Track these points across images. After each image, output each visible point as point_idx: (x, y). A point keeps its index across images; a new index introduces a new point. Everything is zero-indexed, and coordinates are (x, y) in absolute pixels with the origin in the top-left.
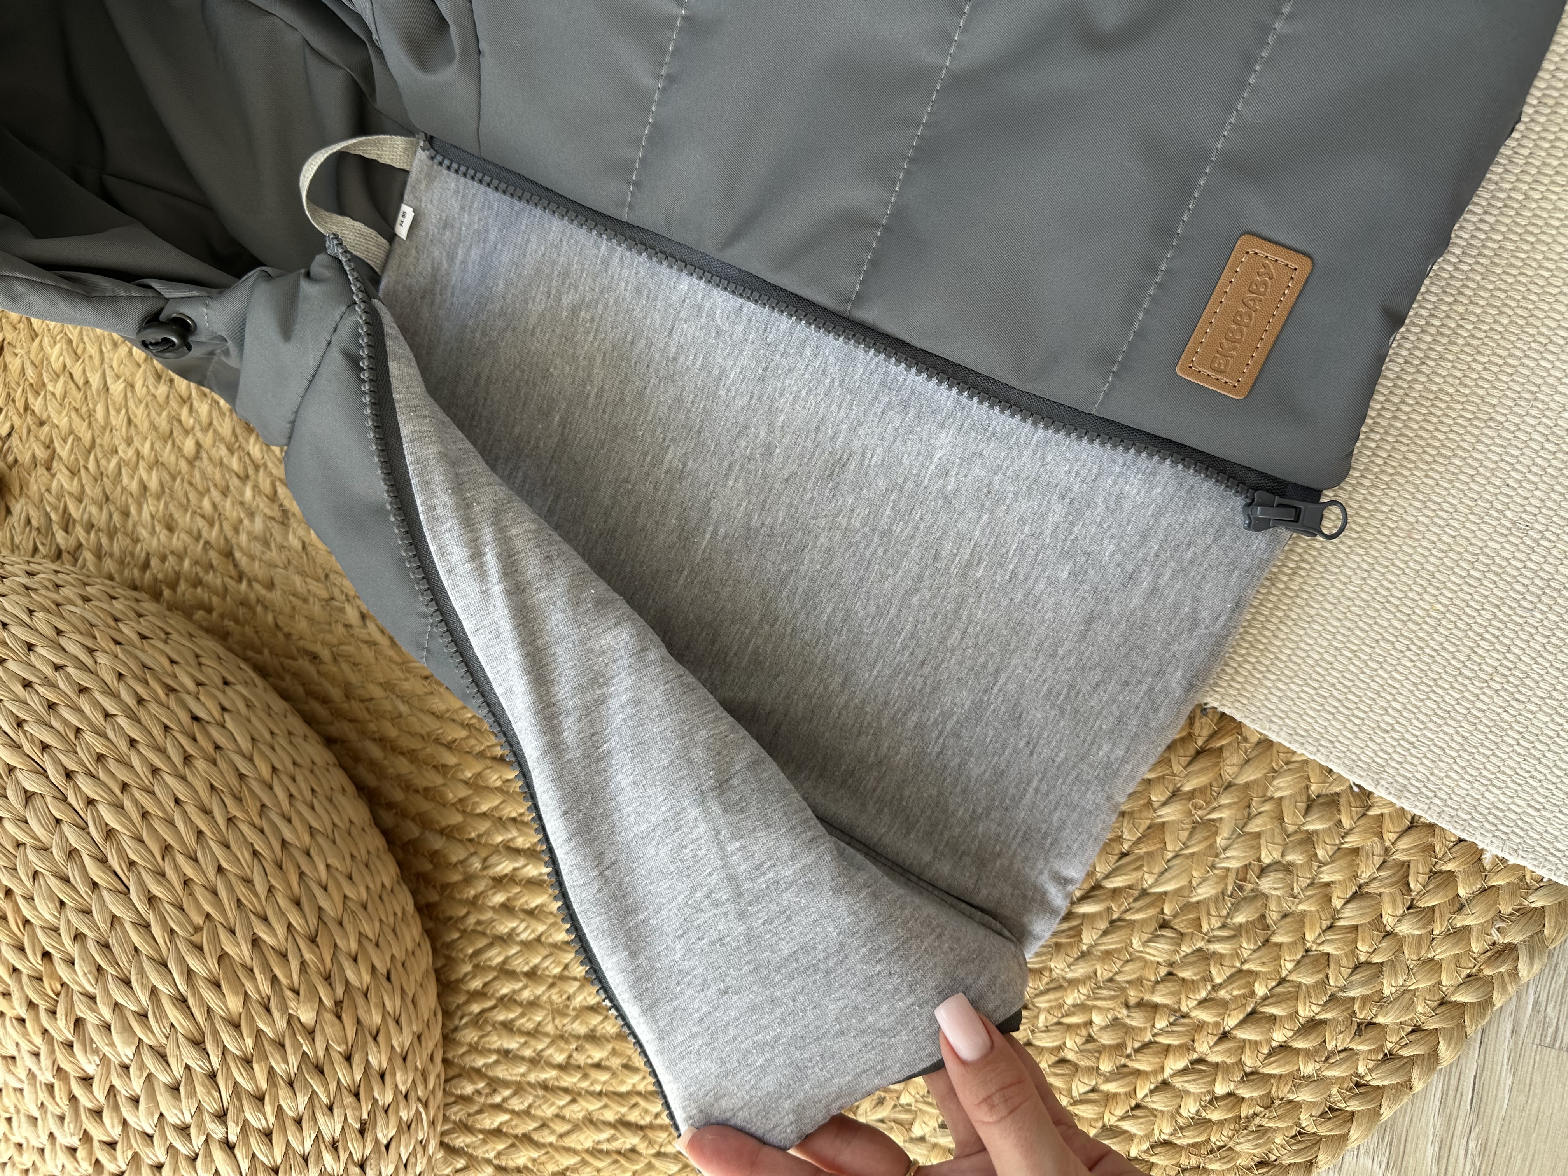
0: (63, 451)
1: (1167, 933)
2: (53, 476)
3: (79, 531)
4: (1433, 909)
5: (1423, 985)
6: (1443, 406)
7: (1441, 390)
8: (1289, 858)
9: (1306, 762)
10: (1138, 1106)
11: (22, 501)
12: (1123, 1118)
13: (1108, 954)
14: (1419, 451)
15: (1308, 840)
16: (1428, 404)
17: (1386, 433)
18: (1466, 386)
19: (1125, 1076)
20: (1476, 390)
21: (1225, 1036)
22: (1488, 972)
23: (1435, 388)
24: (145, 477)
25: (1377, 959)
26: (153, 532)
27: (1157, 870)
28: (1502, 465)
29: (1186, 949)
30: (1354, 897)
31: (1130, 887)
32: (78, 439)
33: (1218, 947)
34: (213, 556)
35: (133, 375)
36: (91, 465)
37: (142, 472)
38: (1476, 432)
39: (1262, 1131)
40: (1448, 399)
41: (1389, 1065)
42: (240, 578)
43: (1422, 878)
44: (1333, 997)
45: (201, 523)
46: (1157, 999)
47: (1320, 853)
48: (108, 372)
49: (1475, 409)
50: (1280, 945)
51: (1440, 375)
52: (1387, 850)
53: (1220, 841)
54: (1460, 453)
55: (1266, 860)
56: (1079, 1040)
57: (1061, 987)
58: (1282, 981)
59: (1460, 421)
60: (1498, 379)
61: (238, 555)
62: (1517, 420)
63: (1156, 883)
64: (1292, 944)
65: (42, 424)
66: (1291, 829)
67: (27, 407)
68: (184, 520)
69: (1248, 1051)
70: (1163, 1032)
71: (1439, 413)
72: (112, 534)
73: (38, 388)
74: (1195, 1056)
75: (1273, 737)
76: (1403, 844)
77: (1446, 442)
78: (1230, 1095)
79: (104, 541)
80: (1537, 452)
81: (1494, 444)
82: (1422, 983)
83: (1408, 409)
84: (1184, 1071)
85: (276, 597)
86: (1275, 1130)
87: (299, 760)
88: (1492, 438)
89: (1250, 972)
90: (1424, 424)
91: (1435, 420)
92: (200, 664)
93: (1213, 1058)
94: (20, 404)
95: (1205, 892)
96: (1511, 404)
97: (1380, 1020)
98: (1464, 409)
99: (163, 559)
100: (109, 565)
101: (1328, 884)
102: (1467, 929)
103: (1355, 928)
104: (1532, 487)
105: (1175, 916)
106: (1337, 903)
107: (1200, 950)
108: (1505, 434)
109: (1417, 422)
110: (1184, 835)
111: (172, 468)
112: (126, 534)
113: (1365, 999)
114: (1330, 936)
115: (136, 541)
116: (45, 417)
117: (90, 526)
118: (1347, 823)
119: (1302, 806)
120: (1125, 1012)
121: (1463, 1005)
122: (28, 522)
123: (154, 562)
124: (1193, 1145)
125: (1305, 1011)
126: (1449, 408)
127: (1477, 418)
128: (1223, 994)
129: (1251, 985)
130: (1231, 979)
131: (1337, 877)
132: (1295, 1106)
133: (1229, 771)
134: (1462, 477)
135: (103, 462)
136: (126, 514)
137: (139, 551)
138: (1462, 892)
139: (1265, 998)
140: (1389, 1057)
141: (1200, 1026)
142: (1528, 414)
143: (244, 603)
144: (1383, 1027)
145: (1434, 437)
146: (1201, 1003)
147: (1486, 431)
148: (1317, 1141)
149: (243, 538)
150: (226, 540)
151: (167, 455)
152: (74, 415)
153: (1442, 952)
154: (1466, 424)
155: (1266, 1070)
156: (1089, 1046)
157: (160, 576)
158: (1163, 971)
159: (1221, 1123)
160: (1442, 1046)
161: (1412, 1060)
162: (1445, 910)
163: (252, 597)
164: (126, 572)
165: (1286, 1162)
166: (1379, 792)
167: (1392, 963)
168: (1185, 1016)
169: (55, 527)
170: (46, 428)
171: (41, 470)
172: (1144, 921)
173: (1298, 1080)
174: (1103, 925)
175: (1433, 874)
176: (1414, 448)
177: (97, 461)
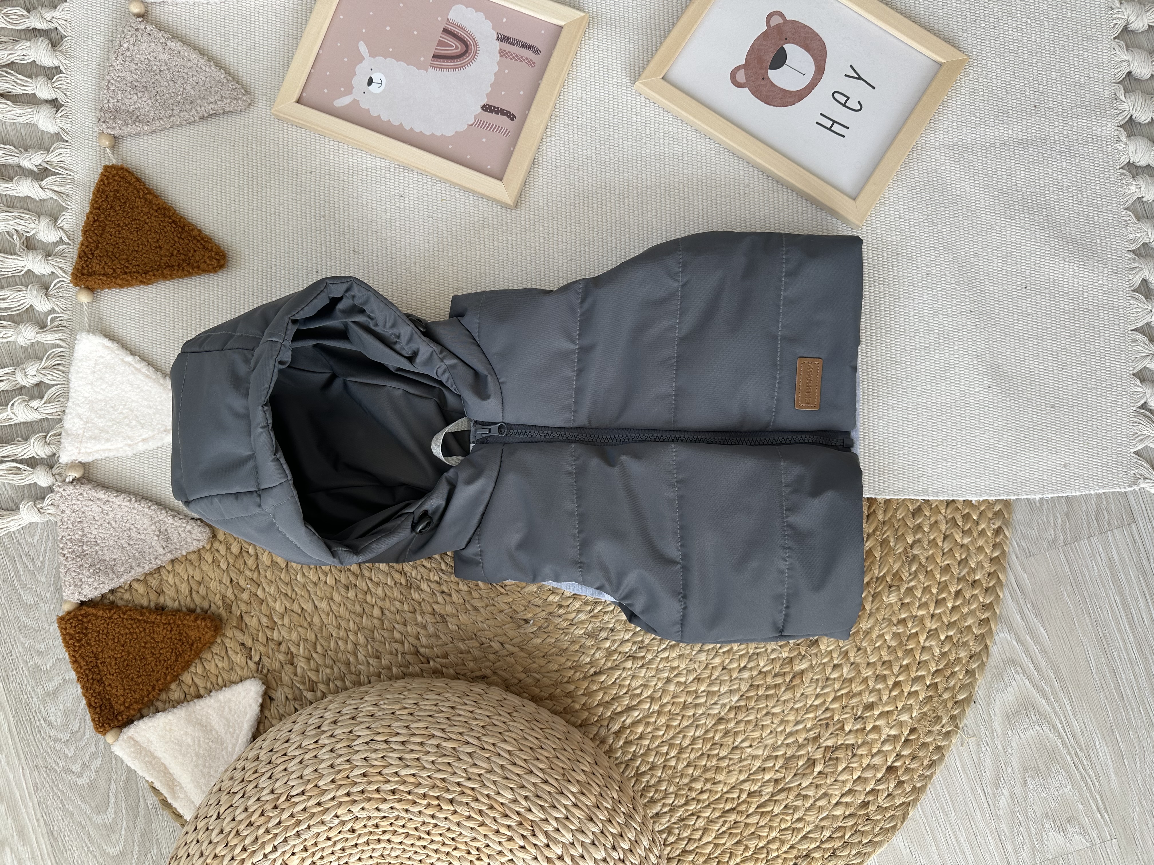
1: (893, 589)
2: (296, 666)
3: (321, 687)
4: (970, 528)
5: (982, 557)
8: (917, 537)
9: (904, 500)
10: (919, 663)
11: (280, 689)
12: (917, 671)
13: (877, 609)
15: (919, 528)
19: (909, 653)
21: (933, 616)
22: (998, 540)
24: (354, 639)
25: (963, 557)
26: (368, 664)
27: (877, 567)
29: (902, 591)
30: (944, 539)
31: (872, 579)
32: (307, 640)
33: (912, 584)
34: (409, 658)
36: (319, 649)
37: (352, 638)
39: (965, 644)
41: (989, 592)
42: (428, 660)
43: (961, 520)
44: (958, 579)
45: (396, 645)
46: (904, 616)
47: (926, 529)
50: (931, 570)
52: (945, 516)
53: (892, 544)
55: (910, 542)
56: (886, 649)
57: (868, 633)
58: (939, 583)
63: (880, 572)
64: (935, 567)
65: (280, 643)
66: (912, 526)
67: (267, 639)
69: (943, 617)
70: (912, 627)
73: (272, 626)
74: (927, 630)
75: (888, 497)
76: (948, 511)
78: (947, 637)
82: (981, 557)
84: (927, 638)
86: (968, 641)
89: (928, 586)
93: (934, 627)
94: (263, 640)
95: (896, 567)
97: (977, 578)
101: (934, 539)
102: (983, 529)
103: (951, 549)
105: (892, 580)
106: (940, 544)
107: (907, 588)
110: (879, 548)
113: (968, 573)
114: (945, 557)
116: (281, 638)
118: (928, 514)
119: (911, 516)
120: (895, 628)
121: (997, 557)
124: (945, 665)
125: (953, 589)
128: (923, 600)
129: (930, 591)
130: (923, 592)
131: (935, 535)
132: (969, 627)
133: (881, 517)
138: (975, 518)
139: (938, 592)
140: (987, 590)
141: (922, 617)
144: (979, 580)
146: (919, 607)
148: (983, 636)
153: (980, 543)
155: (953, 620)
156: (890, 650)
158: (899, 603)
159: (950, 650)
160: (1000, 575)
161: (994, 586)
162: (973, 526)
165: (978, 650)
166: (931, 498)
167: (969, 555)
168: (916, 616)
172: (883, 589)
173: (964, 617)
174: (870, 599)
175: (963, 516)
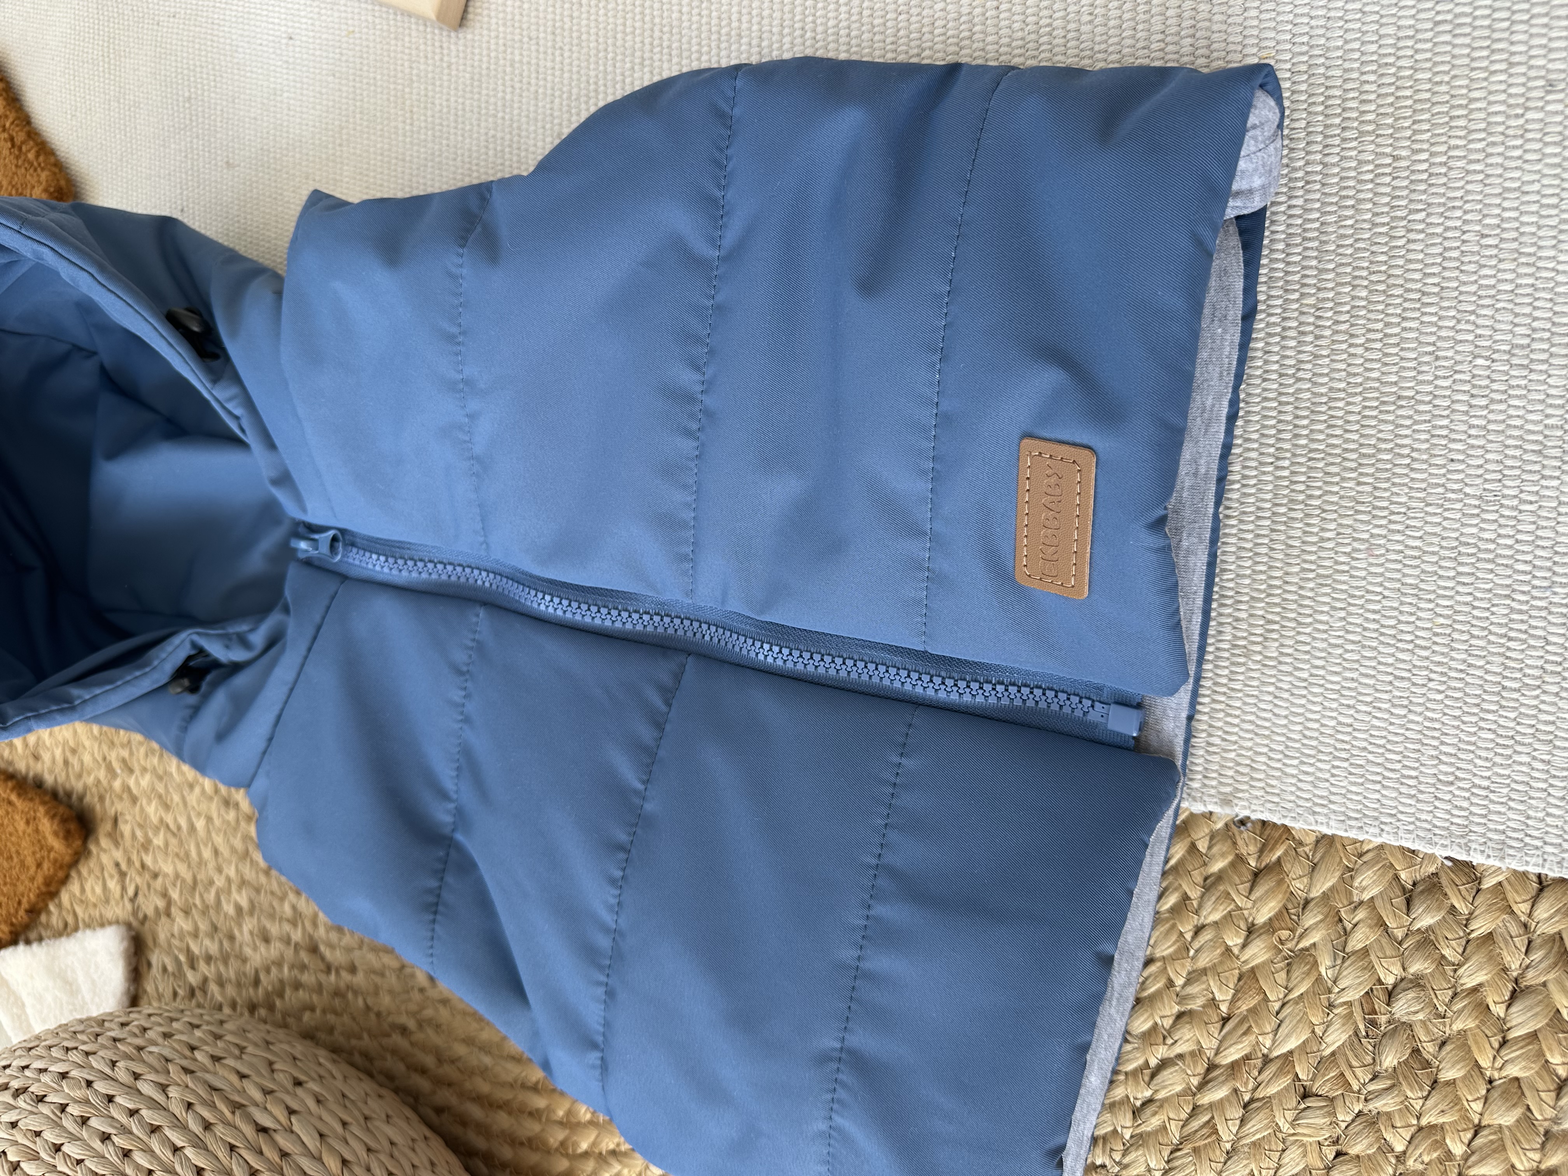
0: (175, 895)
1: (1313, 1103)
2: (173, 920)
3: (202, 966)
6: (1341, 404)
7: (1331, 389)
8: (1414, 970)
9: (1379, 848)
11: (157, 951)
13: (1257, 1147)
14: (1339, 460)
15: (1426, 941)
16: (1324, 408)
17: (1294, 455)
18: (1355, 375)
20: (1367, 374)
23: (1323, 390)
24: (238, 898)
26: (255, 948)
27: (1269, 1028)
28: (1435, 441)
29: (1343, 1117)
30: (1514, 996)
31: (1249, 1057)
32: (184, 881)
33: (1380, 1105)
34: (304, 956)
35: (209, 808)
36: (198, 902)
37: (235, 895)
38: (1391, 418)
40: (1342, 395)
42: (328, 969)
44: (1548, 1134)
45: (287, 927)
47: (1448, 953)
48: (193, 814)
49: (1376, 395)
50: (1452, 1083)
51: (1321, 375)
52: (1526, 926)
53: (1325, 972)
54: (1383, 446)
55: (1388, 980)
58: (1477, 1129)
59: (1367, 413)
60: (1386, 355)
61: (322, 948)
62: (1429, 388)
63: (1275, 1043)
64: (1468, 1078)
65: (155, 876)
66: (1399, 933)
67: (143, 866)
68: (274, 929)
71: (1340, 413)
72: (225, 960)
73: (146, 846)
75: (1330, 831)
76: (1542, 912)
77: (1362, 441)
79: (222, 968)
80: (1466, 413)
81: (1416, 422)
83: (1305, 422)
85: (359, 979)
87: (372, 1144)
88: (1410, 417)
89: (1433, 1127)
90: (1329, 431)
91: (1340, 422)
92: (273, 1071)
94: (137, 864)
95: (1335, 1039)
96: (1413, 374)
98: (1365, 399)
99: (268, 971)
100: (230, 991)
101: (1475, 990)
103: (1534, 1036)
104: (1480, 452)
105: (1314, 1079)
106: (1497, 1010)
107: (1361, 1114)
108: (1422, 408)
109: (1321, 431)
110: (1281, 977)
111: (255, 883)
112: (237, 957)
114: (1508, 1054)
115: (244, 960)
116: (157, 870)
117: (209, 959)
118: (1462, 907)
119: (1400, 901)
122: (165, 969)
123: (262, 976)
125: (1524, 1162)
126: (1349, 404)
127: (1384, 403)
129: (1441, 1144)
131: (1482, 977)
133: (1298, 885)
134: (1398, 470)
135: (205, 896)
136: (231, 938)
137: (249, 969)
142: (1437, 377)
143: (337, 993)
145: (1347, 441)
147: (1400, 412)
149: (322, 931)
150: (311, 937)
151: (249, 873)
152: (177, 861)
154: (1374, 413)
157: (270, 988)
163: (342, 985)
164: (244, 992)
166: (1478, 859)
169: (186, 968)
170: (160, 880)
171: (164, 919)
172: (1280, 1095)
174: (1237, 1112)
176: (1331, 460)
177: (201, 896)
